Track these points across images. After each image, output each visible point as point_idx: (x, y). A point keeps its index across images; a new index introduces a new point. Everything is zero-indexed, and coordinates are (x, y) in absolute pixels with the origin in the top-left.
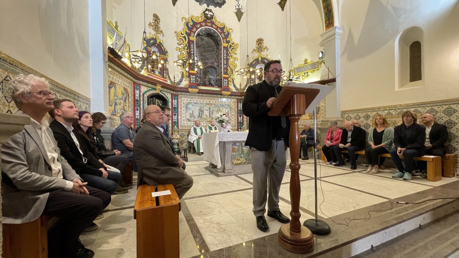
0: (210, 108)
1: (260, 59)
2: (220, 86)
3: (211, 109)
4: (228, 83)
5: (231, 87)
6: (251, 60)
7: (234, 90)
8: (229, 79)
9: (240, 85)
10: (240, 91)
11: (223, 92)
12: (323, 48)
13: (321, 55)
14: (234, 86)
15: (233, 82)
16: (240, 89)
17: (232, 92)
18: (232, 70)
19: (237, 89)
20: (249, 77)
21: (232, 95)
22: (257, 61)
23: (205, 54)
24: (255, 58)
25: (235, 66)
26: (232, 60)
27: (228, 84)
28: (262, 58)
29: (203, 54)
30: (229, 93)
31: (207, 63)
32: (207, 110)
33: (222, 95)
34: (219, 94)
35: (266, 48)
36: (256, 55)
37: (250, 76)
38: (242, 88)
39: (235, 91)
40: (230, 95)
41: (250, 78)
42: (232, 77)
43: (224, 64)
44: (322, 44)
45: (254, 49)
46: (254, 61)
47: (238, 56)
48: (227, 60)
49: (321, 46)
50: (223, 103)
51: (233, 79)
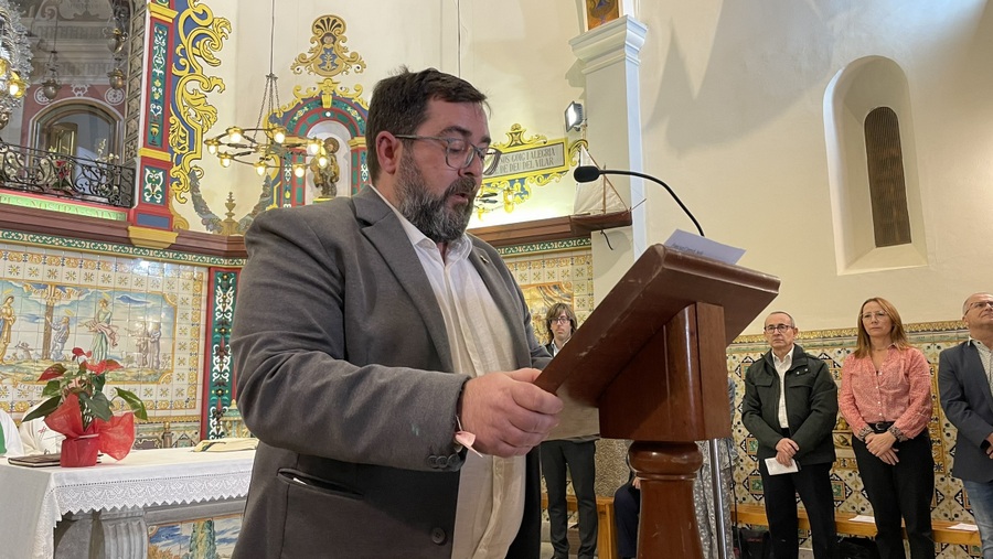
0: (50, 309)
1: (327, 101)
2: (120, 199)
3: (59, 314)
4: (166, 187)
5: (183, 208)
6: (286, 102)
7: (196, 224)
8: (174, 171)
9: (231, 205)
10: (226, 232)
11: (135, 232)
12: (582, 90)
13: (573, 117)
14: (200, 206)
15: (194, 188)
16: (230, 222)
17: (184, 234)
18: (191, 131)
19: (210, 220)
20: (273, 173)
21: (186, 247)
22: (313, 109)
23: (60, 45)
24: (304, 94)
25: (209, 117)
26: (195, 85)
27: (165, 192)
28: (336, 99)
29: (51, 44)
30: (171, 238)
31: (68, 87)
32: (34, 318)
33: (128, 242)
34: (114, 239)
35: (354, 58)
36: (310, 83)
37: (282, 168)
38: (236, 219)
39: (203, 229)
40: (173, 248)
41: (281, 176)
42: (189, 163)
43: (150, 99)
44: (576, 77)
45: (302, 56)
46: (299, 107)
47: (225, 72)
48: (170, 82)
49: (573, 85)
50: (131, 285)
51: (192, 174)
